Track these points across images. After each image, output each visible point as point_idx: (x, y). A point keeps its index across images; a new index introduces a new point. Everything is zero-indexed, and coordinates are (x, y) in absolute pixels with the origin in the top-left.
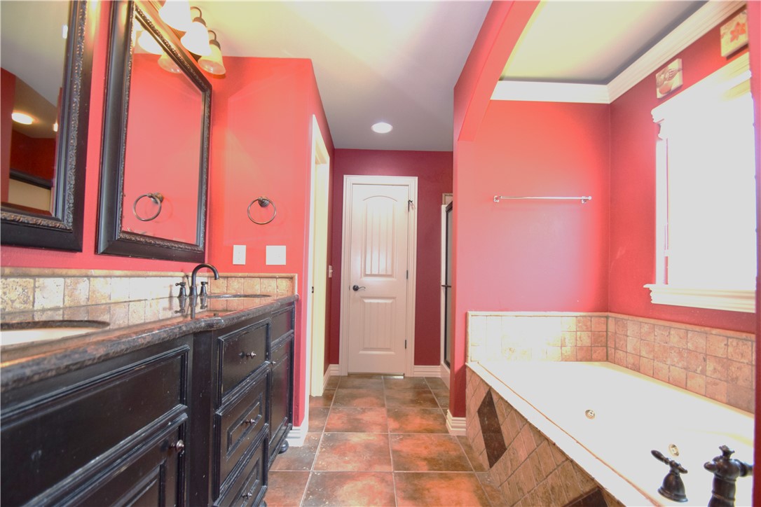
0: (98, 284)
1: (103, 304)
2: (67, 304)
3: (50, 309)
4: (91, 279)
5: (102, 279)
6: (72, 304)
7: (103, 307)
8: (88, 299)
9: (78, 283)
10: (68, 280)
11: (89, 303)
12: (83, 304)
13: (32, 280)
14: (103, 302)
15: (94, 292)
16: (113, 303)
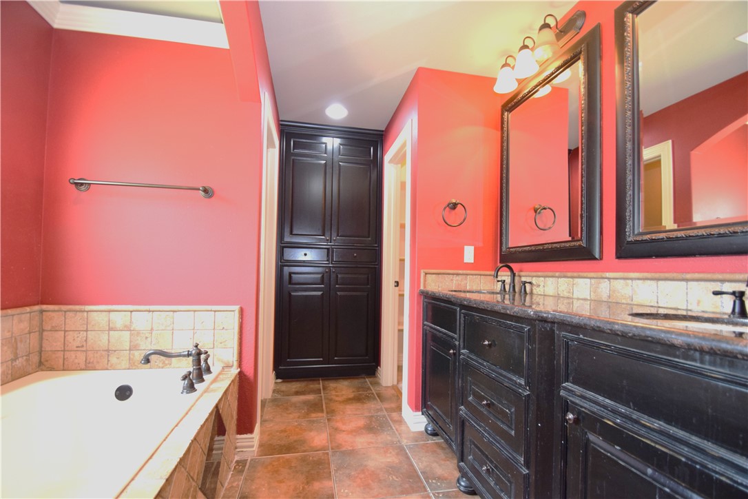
0: (619, 285)
1: (623, 304)
2: (593, 297)
3: (582, 299)
4: (612, 280)
5: (622, 281)
6: (596, 298)
7: (623, 306)
8: (609, 297)
9: (600, 283)
10: (593, 281)
11: (609, 300)
12: (604, 300)
13: (571, 280)
14: (624, 301)
15: (614, 291)
16: (635, 305)
